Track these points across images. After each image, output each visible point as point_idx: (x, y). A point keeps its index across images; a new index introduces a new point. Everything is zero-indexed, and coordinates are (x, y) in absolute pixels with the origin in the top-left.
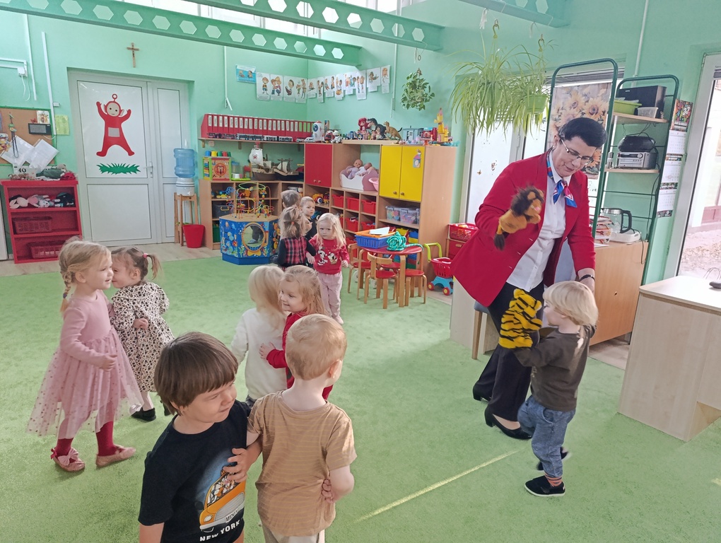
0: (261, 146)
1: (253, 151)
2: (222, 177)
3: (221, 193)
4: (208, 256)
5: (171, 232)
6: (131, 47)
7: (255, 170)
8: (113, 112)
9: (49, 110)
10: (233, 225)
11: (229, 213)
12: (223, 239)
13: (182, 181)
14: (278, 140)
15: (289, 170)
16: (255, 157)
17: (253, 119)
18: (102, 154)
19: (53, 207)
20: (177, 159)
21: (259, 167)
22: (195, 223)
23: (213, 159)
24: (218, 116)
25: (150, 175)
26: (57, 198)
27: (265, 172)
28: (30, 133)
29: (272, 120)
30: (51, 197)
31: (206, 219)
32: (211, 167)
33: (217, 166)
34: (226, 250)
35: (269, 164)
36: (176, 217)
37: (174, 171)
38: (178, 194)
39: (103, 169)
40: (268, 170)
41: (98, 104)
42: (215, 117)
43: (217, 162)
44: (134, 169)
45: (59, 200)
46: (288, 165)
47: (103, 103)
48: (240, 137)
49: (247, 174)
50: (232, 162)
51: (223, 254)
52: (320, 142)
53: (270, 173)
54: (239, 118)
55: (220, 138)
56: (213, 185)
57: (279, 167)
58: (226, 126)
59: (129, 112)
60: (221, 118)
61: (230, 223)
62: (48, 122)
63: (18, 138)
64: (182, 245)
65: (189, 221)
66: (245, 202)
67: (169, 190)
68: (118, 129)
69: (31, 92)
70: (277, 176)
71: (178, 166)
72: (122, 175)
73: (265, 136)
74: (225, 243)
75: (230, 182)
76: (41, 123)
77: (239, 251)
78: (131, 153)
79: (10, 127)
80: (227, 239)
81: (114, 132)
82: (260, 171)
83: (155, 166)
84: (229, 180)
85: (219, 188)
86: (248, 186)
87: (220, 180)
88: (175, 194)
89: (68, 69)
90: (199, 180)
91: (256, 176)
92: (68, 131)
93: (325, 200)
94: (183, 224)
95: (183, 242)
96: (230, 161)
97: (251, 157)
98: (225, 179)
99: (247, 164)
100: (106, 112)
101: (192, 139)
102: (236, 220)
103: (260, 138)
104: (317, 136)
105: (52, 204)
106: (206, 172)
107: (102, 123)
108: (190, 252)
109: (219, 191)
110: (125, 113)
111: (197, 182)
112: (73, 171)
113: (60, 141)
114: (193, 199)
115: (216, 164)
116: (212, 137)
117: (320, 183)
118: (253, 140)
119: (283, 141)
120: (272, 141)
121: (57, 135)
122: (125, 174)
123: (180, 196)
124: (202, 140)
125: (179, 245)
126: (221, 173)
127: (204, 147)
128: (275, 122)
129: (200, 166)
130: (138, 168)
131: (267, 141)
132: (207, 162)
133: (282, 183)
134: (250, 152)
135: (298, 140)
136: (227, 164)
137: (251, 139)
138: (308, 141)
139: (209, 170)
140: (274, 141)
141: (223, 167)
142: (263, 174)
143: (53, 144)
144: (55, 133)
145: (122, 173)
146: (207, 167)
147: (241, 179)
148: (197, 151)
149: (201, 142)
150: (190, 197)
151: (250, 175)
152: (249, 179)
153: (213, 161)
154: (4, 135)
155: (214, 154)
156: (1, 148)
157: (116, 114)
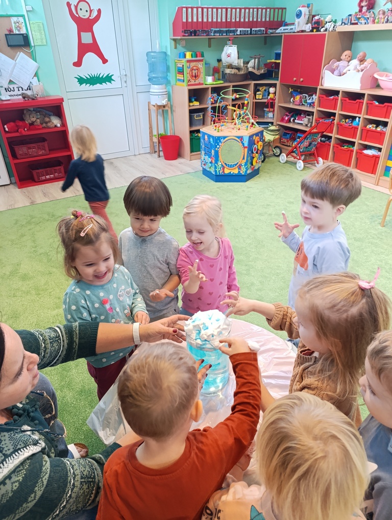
0: (234, 41)
1: (225, 48)
2: (197, 82)
5: (147, 144)
7: (228, 71)
8: (84, 14)
9: (23, 16)
13: (155, 89)
14: (251, 34)
15: (258, 67)
16: (228, 55)
17: (227, 9)
18: (78, 64)
21: (230, 66)
23: (189, 61)
24: (192, 9)
25: (125, 85)
27: (238, 73)
29: (245, 9)
31: (184, 130)
32: (186, 71)
35: (241, 61)
36: (152, 130)
37: (147, 77)
38: (153, 103)
39: (81, 81)
40: (240, 69)
41: (69, 5)
42: (189, 10)
43: (193, 64)
44: (109, 79)
46: (259, 62)
47: (73, 2)
48: (215, 32)
50: (206, 64)
51: (203, 168)
53: (242, 72)
54: (212, 8)
55: (195, 35)
56: (190, 91)
57: (250, 64)
59: (99, 11)
60: (195, 10)
61: (209, 136)
62: (23, 31)
64: (159, 156)
67: (143, 99)
68: (90, 33)
70: (250, 76)
72: (98, 86)
73: (239, 29)
75: (205, 86)
76: (17, 32)
78: (105, 61)
81: (87, 38)
82: (233, 71)
83: (128, 74)
84: (202, 84)
85: (196, 94)
87: (196, 85)
88: (149, 103)
90: (172, 86)
92: (44, 41)
94: (159, 135)
95: (159, 151)
96: (204, 63)
97: (224, 57)
98: (200, 84)
99: (218, 65)
100: (77, 13)
101: (164, 40)
103: (234, 32)
106: (180, 77)
107: (74, 27)
110: (95, 14)
111: (170, 90)
113: (39, 52)
114: (166, 108)
115: (191, 67)
116: (187, 35)
117: (302, 81)
118: (227, 35)
119: (256, 34)
120: (245, 34)
121: (34, 46)
122: (101, 85)
123: (154, 106)
124: (175, 40)
125: (156, 155)
126: (195, 77)
127: (176, 48)
128: (247, 10)
129: (173, 70)
130: (113, 77)
131: (240, 35)
132: (181, 66)
133: (254, 84)
134: (222, 50)
135: (271, 31)
136: (201, 65)
137: (225, 34)
138: (286, 31)
139: (183, 74)
140: (247, 34)
141: (197, 70)
142: (235, 75)
143: (33, 56)
144: (32, 45)
145: (98, 84)
146: (182, 71)
147: (215, 83)
148: (169, 53)
149: (173, 42)
150: (164, 106)
151: (219, 76)
152: (222, 82)
153: (188, 64)
155: (189, 56)
157: (87, 15)
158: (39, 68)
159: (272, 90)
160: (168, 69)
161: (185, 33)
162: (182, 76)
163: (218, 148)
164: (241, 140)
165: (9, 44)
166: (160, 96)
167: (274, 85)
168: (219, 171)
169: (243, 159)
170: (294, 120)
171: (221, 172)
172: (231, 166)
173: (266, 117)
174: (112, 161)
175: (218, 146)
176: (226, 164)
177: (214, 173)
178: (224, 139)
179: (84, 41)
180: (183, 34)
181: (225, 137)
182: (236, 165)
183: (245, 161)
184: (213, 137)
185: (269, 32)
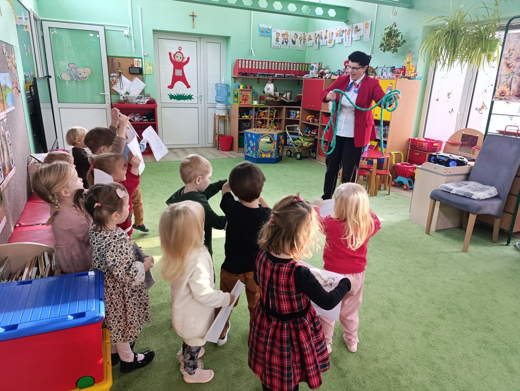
0: (273, 81)
1: (267, 85)
2: (246, 103)
3: (245, 114)
4: (236, 157)
5: (211, 141)
6: (192, 14)
7: (268, 98)
8: (178, 59)
9: (141, 58)
10: (253, 136)
11: (250, 128)
12: (246, 145)
13: (220, 105)
14: (284, 77)
15: (291, 98)
16: (268, 89)
17: (269, 62)
18: (171, 87)
19: (142, 121)
20: (217, 91)
21: (271, 96)
22: (228, 134)
23: (241, 90)
24: (245, 61)
25: (200, 102)
26: (144, 116)
27: (275, 100)
28: (130, 73)
29: (281, 63)
30: (141, 115)
31: (235, 132)
32: (239, 96)
33: (243, 96)
34: (247, 153)
35: (277, 94)
36: (215, 130)
37: (215, 99)
38: (217, 114)
39: (172, 97)
40: (276, 98)
41: (170, 54)
42: (244, 61)
43: (243, 93)
44: (190, 97)
45: (145, 117)
46: (291, 95)
47: (173, 53)
48: (259, 75)
49: (262, 101)
50: (253, 93)
51: (246, 155)
52: (315, 78)
53: (278, 100)
54: (259, 61)
55: (246, 76)
56: (240, 108)
57: (284, 96)
58: (250, 67)
59: (188, 58)
60: (247, 62)
61: (252, 134)
62: (140, 66)
63: (123, 77)
64: (218, 149)
65: (223, 133)
66: (262, 120)
67: (211, 112)
68: (181, 70)
69: (131, 46)
70: (283, 103)
71: (217, 95)
72: (182, 101)
73: (276, 74)
74: (247, 148)
75: (251, 106)
76: (136, 66)
77: (256, 154)
78: (188, 87)
79: (119, 69)
80: (249, 145)
81: (179, 73)
82: (271, 99)
83: (203, 95)
84: (250, 105)
85: (243, 110)
86: (263, 109)
87: (244, 104)
88: (215, 114)
89: (154, 31)
90: (231, 105)
91: (268, 103)
92: (152, 72)
93: (315, 120)
94: (219, 135)
95: (218, 147)
96: (251, 92)
97: (266, 89)
98: (248, 105)
99: (263, 94)
100: (175, 59)
101: (227, 77)
102: (256, 133)
103: (272, 75)
104: (313, 74)
105: (142, 119)
106: (236, 99)
108: (223, 154)
109: (243, 113)
110: (185, 60)
111: (229, 106)
112: (154, 98)
113: (147, 78)
114: (226, 118)
116: (241, 75)
117: (313, 107)
118: (268, 77)
120: (280, 77)
122: (184, 101)
123: (218, 116)
124: (234, 77)
125: (216, 149)
126: (245, 100)
127: (235, 82)
128: (283, 64)
129: (232, 95)
130: (192, 97)
131: (277, 77)
132: (236, 93)
133: (287, 108)
134: (265, 86)
135: (299, 77)
136: (249, 94)
137: (266, 76)
138: (307, 77)
140: (282, 78)
141: (247, 96)
142: (272, 101)
143: (143, 80)
144: (144, 74)
146: (237, 96)
147: (259, 105)
148: (230, 85)
149: (233, 79)
150: (224, 117)
151: (264, 102)
152: (264, 105)
153: (241, 92)
154: (115, 75)
155: (241, 87)
156: (113, 83)
157: (181, 60)
158: (146, 87)
159: (298, 112)
166: (222, 110)
167: (299, 110)
170: (310, 132)
173: (295, 130)
183: (275, 150)
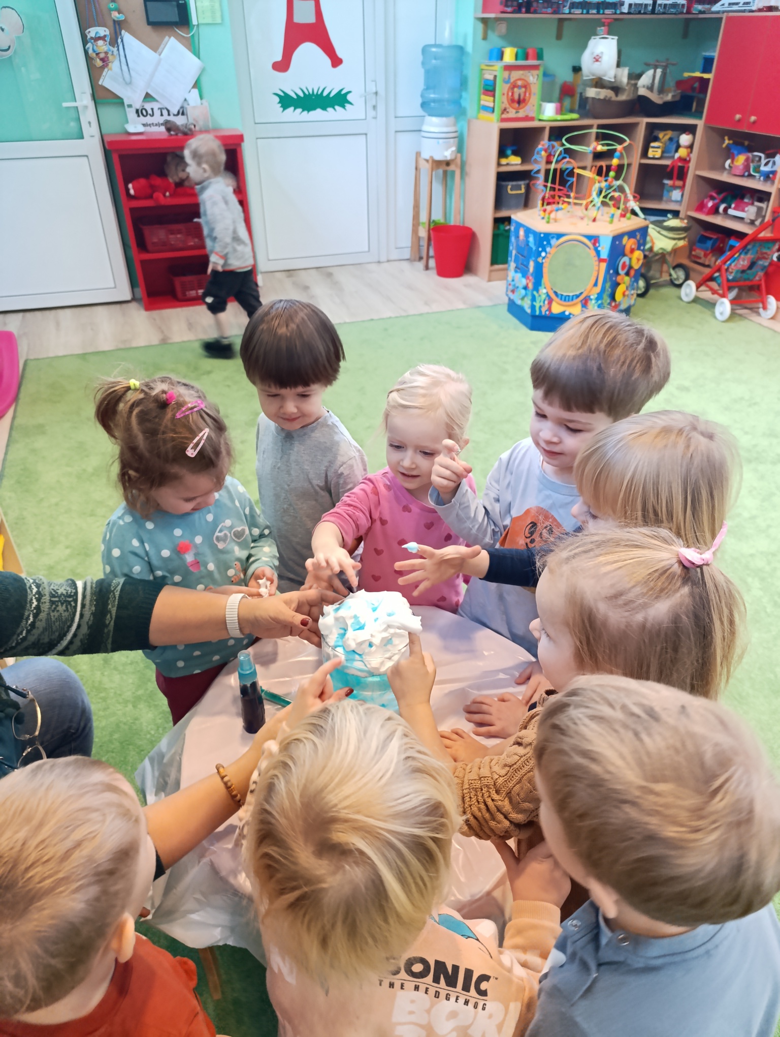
0: (613, 29)
1: (592, 42)
2: (521, 114)
5: (406, 240)
7: (592, 93)
10: (531, 239)
15: (665, 87)
16: (597, 59)
18: (282, 66)
21: (599, 83)
23: (508, 68)
25: (373, 113)
27: (614, 98)
28: (149, 23)
31: (482, 214)
32: (500, 88)
33: (514, 86)
34: (513, 292)
35: (623, 75)
36: (417, 209)
37: (419, 100)
38: (426, 155)
39: (286, 101)
40: (619, 91)
43: (516, 75)
44: (341, 99)
46: (664, 75)
49: (567, 103)
50: (545, 75)
53: (623, 97)
55: (528, 12)
56: (503, 133)
57: (646, 81)
63: (127, 36)
64: (427, 268)
65: (442, 219)
67: (406, 143)
68: (312, 4)
70: (641, 105)
71: (428, 87)
72: (318, 114)
75: (537, 124)
78: (336, 61)
79: (111, 10)
81: (304, 12)
82: (603, 93)
83: (382, 92)
84: (532, 119)
87: (517, 119)
88: (418, 154)
90: (468, 120)
92: (218, 14)
94: (430, 223)
95: (428, 257)
96: (540, 72)
97: (586, 61)
98: (527, 118)
99: (573, 78)
101: (460, 20)
106: (487, 101)
111: (463, 127)
113: (206, 37)
114: (452, 167)
115: (512, 80)
116: (509, 9)
117: (754, 122)
118: (598, 13)
119: (664, 13)
120: (639, 13)
121: (198, 25)
122: (324, 112)
123: (427, 161)
124: (484, 21)
125: (421, 265)
126: (519, 102)
127: (485, 38)
129: (474, 86)
130: (349, 97)
131: (629, 13)
132: (491, 77)
133: (648, 124)
134: (584, 46)
135: (700, 7)
136: (534, 79)
137: (595, 11)
138: (735, 8)
139: (494, 96)
140: (645, 13)
141: (525, 87)
142: (606, 101)
143: (193, 46)
144: (194, 21)
145: (319, 111)
146: (491, 88)
147: (559, 117)
148: (469, 48)
149: (480, 26)
150: (448, 163)
151: (572, 104)
152: (575, 116)
153: (507, 73)
154: (102, 31)
155: (509, 55)
156: (99, 63)
158: (203, 70)
159: (685, 139)
160: (463, 83)
161: (506, 6)
162: (492, 99)
163: (544, 258)
164: (594, 244)
165: (151, 20)
166: (441, 141)
167: (691, 129)
168: (540, 307)
169: (596, 284)
170: (725, 210)
171: (544, 310)
172: (566, 299)
173: (665, 198)
174: (330, 270)
175: (543, 254)
176: (556, 293)
177: (529, 311)
178: (558, 238)
179: (298, 18)
180: (502, 8)
181: (559, 236)
182: (578, 296)
183: (598, 289)
184: (535, 234)
185: (696, 9)
